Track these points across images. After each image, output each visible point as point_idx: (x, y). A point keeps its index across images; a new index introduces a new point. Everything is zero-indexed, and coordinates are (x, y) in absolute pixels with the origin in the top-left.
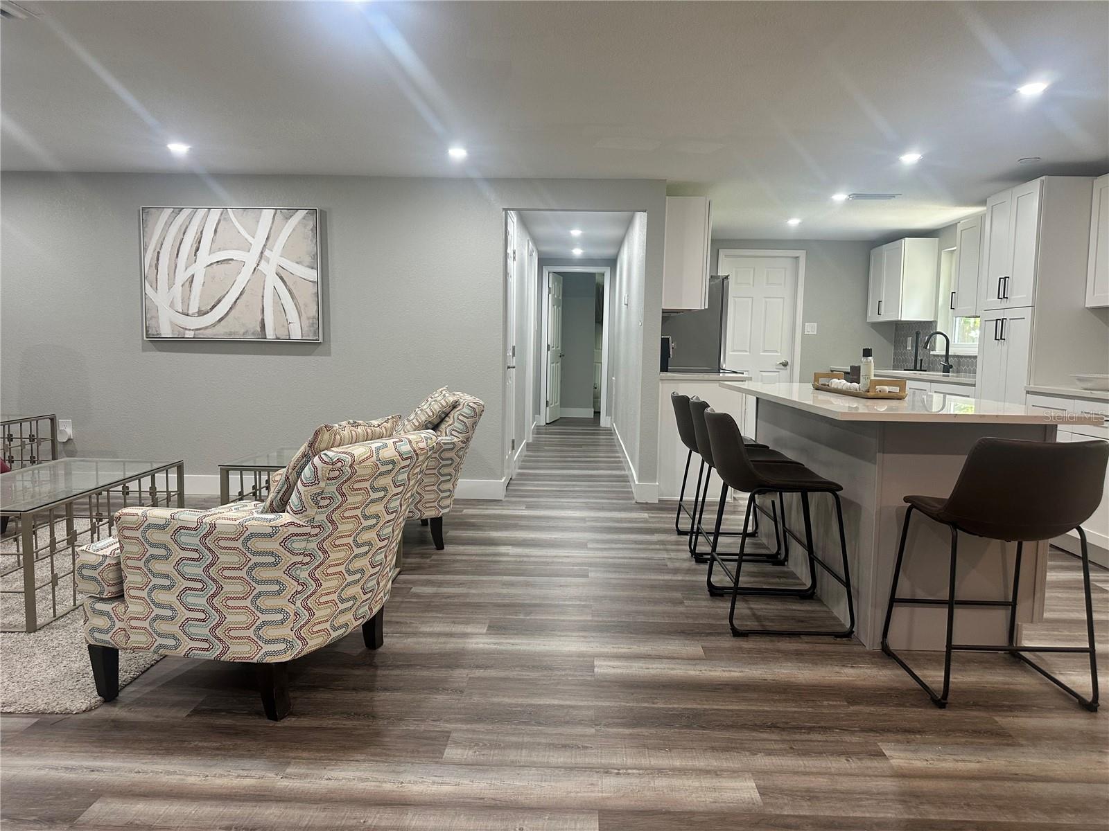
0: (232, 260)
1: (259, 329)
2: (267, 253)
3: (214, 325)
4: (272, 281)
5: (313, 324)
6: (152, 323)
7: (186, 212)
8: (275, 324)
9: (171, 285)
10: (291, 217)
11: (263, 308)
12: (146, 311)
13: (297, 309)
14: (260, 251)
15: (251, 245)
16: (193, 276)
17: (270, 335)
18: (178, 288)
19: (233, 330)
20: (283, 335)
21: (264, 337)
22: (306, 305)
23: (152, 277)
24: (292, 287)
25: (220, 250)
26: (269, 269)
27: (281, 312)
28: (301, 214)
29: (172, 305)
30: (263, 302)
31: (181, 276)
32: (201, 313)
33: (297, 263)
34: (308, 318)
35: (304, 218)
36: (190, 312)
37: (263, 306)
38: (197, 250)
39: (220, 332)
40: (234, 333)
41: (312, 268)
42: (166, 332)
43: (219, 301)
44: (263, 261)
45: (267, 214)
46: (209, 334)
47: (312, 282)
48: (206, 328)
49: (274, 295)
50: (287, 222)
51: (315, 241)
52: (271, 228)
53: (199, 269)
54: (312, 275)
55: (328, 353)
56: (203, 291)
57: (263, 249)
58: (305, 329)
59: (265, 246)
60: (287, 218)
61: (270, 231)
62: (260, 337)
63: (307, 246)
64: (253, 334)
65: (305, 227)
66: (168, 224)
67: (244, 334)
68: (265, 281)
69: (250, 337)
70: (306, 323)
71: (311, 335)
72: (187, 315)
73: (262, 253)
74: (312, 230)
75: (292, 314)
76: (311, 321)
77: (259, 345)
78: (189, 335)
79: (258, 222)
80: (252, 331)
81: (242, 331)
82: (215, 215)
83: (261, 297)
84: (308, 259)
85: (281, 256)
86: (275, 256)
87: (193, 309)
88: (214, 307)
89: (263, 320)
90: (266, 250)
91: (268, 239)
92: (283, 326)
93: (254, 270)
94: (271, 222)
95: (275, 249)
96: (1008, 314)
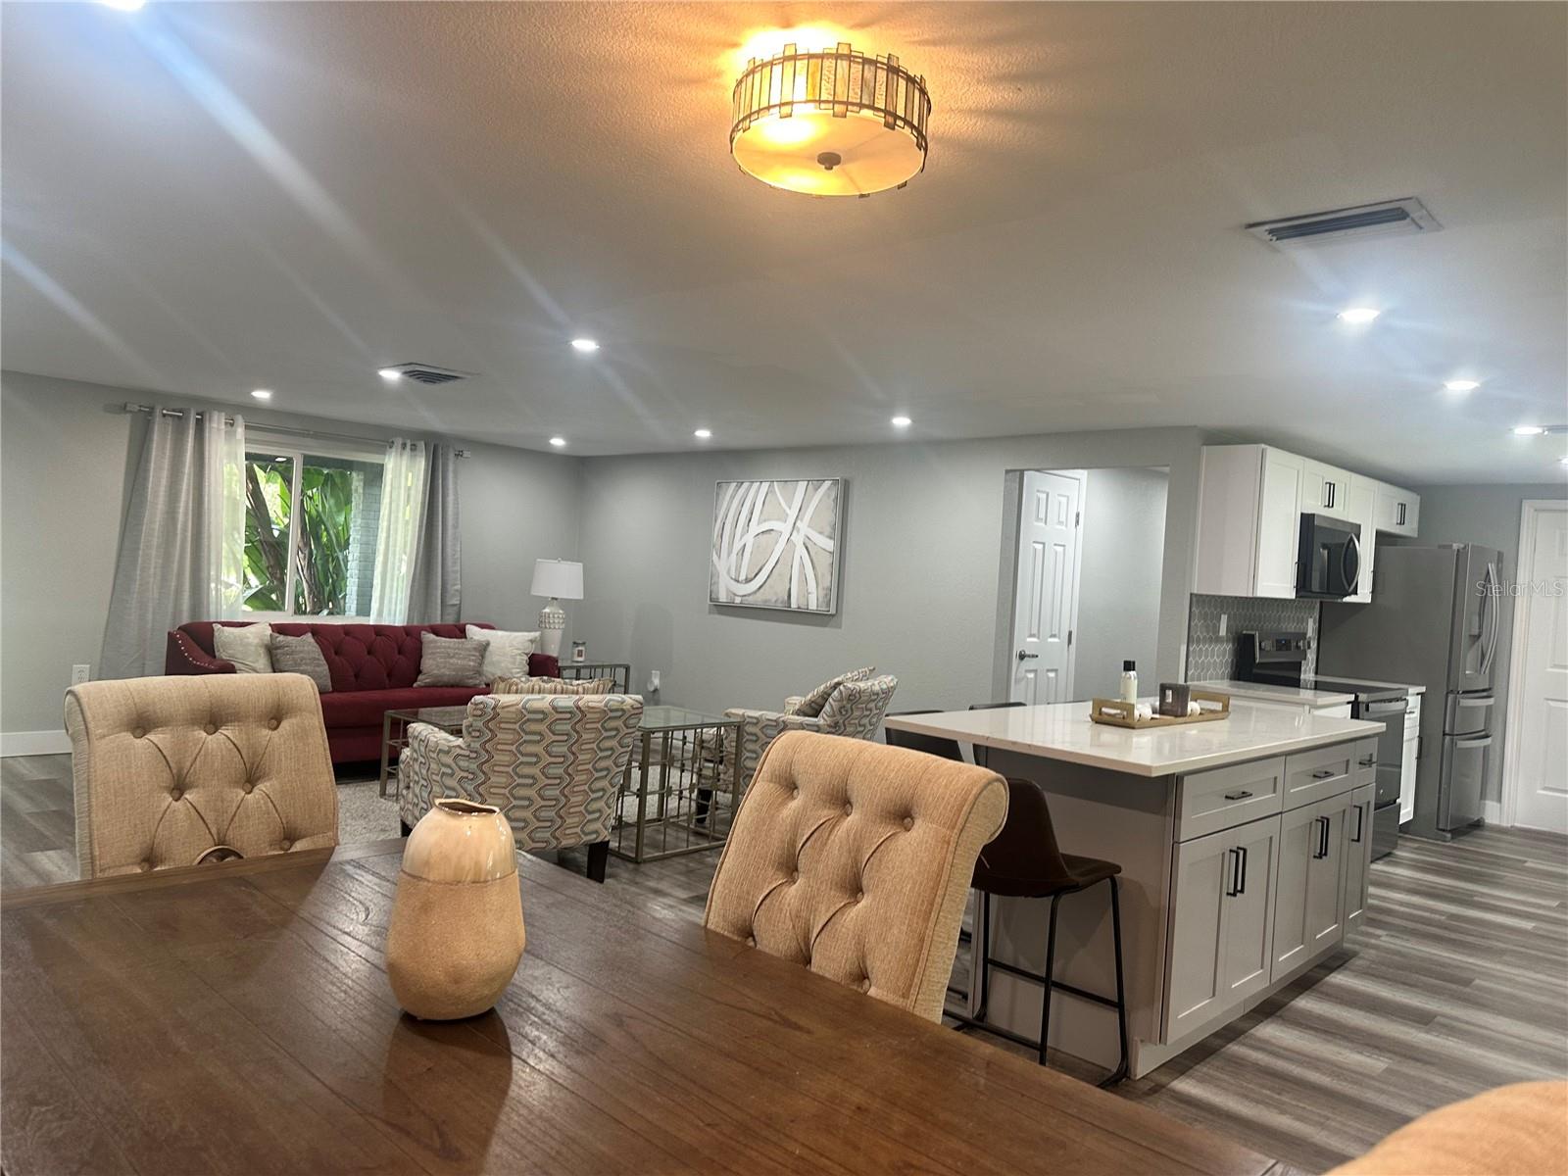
0: (772, 530)
1: (786, 598)
2: (798, 524)
3: (755, 592)
4: (801, 551)
5: (826, 595)
6: (714, 588)
7: (746, 485)
8: (798, 594)
9: (729, 553)
10: (819, 487)
11: (791, 579)
12: (712, 577)
13: (816, 579)
14: (793, 522)
15: (788, 515)
16: (745, 545)
17: (794, 606)
18: (734, 556)
19: (767, 598)
20: (803, 606)
21: (790, 606)
22: (823, 577)
23: (718, 547)
24: (814, 557)
25: (765, 521)
26: (798, 539)
27: (803, 582)
28: (827, 484)
29: (728, 573)
30: (791, 573)
31: (737, 546)
32: (748, 581)
33: (820, 533)
34: (824, 588)
35: (829, 489)
36: (740, 580)
37: (791, 577)
38: (750, 520)
39: (757, 600)
40: (768, 601)
41: (831, 538)
42: (723, 598)
43: (760, 570)
44: (795, 533)
45: (802, 485)
46: (751, 601)
47: (829, 552)
48: (749, 595)
49: (800, 565)
50: (816, 493)
51: (835, 511)
52: (803, 500)
53: (749, 539)
54: (830, 545)
55: (839, 627)
56: (750, 560)
57: (795, 520)
58: (820, 600)
59: (797, 515)
60: (817, 489)
61: (802, 504)
62: (787, 606)
63: (829, 516)
64: (782, 602)
65: (829, 498)
66: (733, 497)
67: (776, 602)
68: (794, 551)
69: (780, 606)
70: (822, 593)
71: (824, 605)
72: (738, 581)
73: (795, 524)
74: (835, 500)
75: (812, 583)
76: (826, 592)
77: (785, 614)
78: (738, 600)
79: (795, 493)
80: (781, 600)
81: (775, 600)
82: (765, 486)
83: (790, 568)
84: (828, 530)
85: (808, 526)
86: (804, 527)
87: (742, 577)
88: (756, 575)
89: (790, 589)
90: (798, 521)
91: (800, 510)
92: (804, 596)
93: (788, 540)
94: (804, 493)
95: (805, 520)
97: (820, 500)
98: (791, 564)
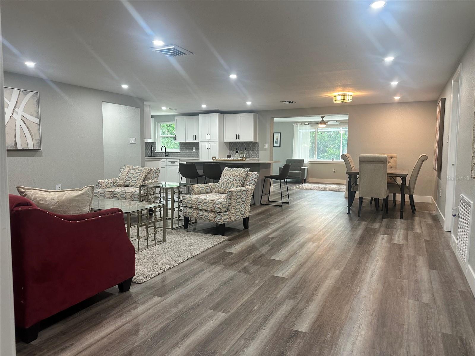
1: (14, 145)
2: (16, 109)
4: (19, 122)
5: (38, 142)
8: (21, 143)
10: (27, 94)
11: (16, 135)
13: (31, 136)
14: (13, 108)
15: (9, 105)
17: (19, 148)
20: (25, 148)
21: (16, 148)
22: (35, 134)
24: (28, 126)
26: (17, 117)
27: (24, 137)
28: (31, 94)
30: (15, 132)
33: (31, 115)
34: (36, 140)
35: (33, 96)
37: (15, 134)
41: (37, 118)
44: (14, 114)
45: (16, 92)
47: (37, 124)
49: (21, 129)
50: (25, 96)
51: (38, 106)
54: (37, 121)
55: (41, 155)
57: (14, 108)
58: (35, 145)
59: (15, 106)
60: (26, 95)
61: (17, 99)
62: (15, 149)
63: (35, 108)
64: (11, 147)
65: (34, 99)
68: (16, 122)
69: (10, 149)
70: (35, 142)
71: (38, 147)
74: (36, 101)
75: (29, 138)
76: (37, 141)
77: (14, 152)
79: (12, 94)
83: (14, 130)
84: (35, 114)
85: (23, 112)
86: (20, 111)
89: (15, 141)
90: (16, 108)
91: (17, 103)
92: (25, 143)
93: (11, 117)
94: (18, 95)
95: (20, 108)
96: (210, 143)
97: (28, 100)
98: (14, 129)
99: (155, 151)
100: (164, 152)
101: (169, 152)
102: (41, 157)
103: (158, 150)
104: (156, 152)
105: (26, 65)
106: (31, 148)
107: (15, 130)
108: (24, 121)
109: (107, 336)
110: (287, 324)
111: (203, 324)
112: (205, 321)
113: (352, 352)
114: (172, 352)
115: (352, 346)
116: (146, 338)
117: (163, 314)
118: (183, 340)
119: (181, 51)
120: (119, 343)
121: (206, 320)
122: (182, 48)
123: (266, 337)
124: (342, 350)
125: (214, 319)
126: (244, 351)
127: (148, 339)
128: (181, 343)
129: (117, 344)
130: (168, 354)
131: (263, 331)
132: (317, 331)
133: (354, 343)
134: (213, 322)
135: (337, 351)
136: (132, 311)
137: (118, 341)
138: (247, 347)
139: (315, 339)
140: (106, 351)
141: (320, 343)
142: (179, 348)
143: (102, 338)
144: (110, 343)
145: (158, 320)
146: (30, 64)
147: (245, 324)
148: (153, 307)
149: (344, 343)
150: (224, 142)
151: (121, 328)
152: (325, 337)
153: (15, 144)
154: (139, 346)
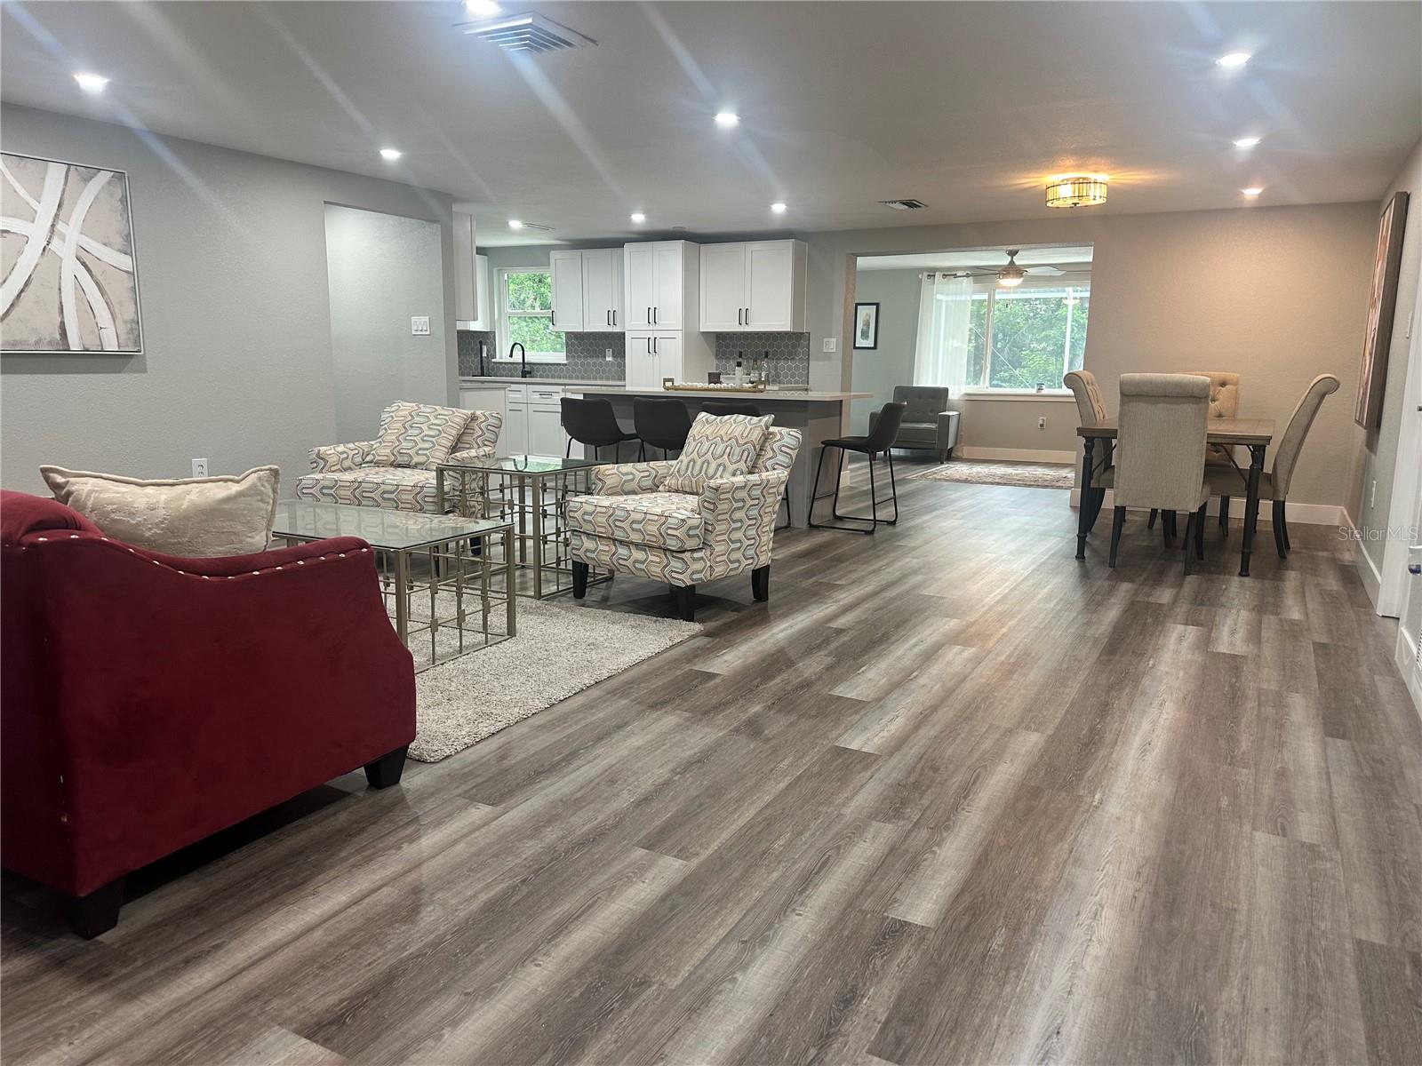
0: (8, 232)
1: (58, 337)
2: (60, 226)
4: (71, 268)
5: (132, 330)
8: (80, 329)
10: (91, 179)
11: (62, 306)
13: (109, 309)
14: (50, 223)
15: (36, 212)
19: (17, 338)
20: (93, 346)
21: (66, 348)
22: (120, 303)
24: (100, 278)
26: (65, 250)
27: (87, 312)
28: (104, 177)
30: (60, 297)
33: (105, 245)
34: (125, 321)
35: (109, 183)
37: (61, 303)
40: (21, 343)
41: (124, 253)
44: (55, 240)
45: (57, 170)
47: (127, 272)
49: (76, 288)
50: (86, 185)
51: (126, 216)
52: (64, 191)
54: (126, 262)
55: (144, 370)
57: (54, 220)
58: (123, 337)
59: (56, 216)
60: (87, 180)
61: (62, 195)
62: (61, 348)
63: (117, 223)
64: (50, 343)
65: (112, 195)
67: (37, 343)
68: (60, 268)
69: (45, 348)
70: (123, 329)
71: (130, 344)
73: (53, 226)
74: (120, 200)
75: (103, 316)
76: (129, 326)
77: (60, 359)
79: (44, 179)
80: (48, 339)
81: (33, 339)
83: (57, 291)
84: (118, 241)
85: (81, 233)
86: (72, 231)
89: (62, 323)
90: (60, 222)
91: (60, 206)
92: (93, 332)
93: (44, 249)
94: (63, 182)
95: (72, 221)
96: (657, 334)
97: (96, 198)
98: (57, 287)
99: (493, 360)
100: (520, 363)
101: (534, 364)
102: (144, 375)
103: (502, 355)
104: (495, 363)
105: (78, 83)
106: (111, 345)
107: (60, 289)
108: (84, 264)
109: (325, 921)
110: (869, 900)
111: (615, 892)
112: (622, 882)
113: (1070, 993)
114: (516, 977)
115: (1069, 974)
116: (440, 932)
117: (495, 859)
118: (550, 941)
119: (557, 35)
120: (357, 946)
121: (626, 879)
122: (558, 24)
123: (805, 937)
124: (1037, 988)
125: (649, 876)
126: (734, 980)
127: (445, 934)
128: (544, 951)
129: (352, 948)
130: (503, 982)
131: (797, 918)
132: (963, 925)
133: (1076, 966)
134: (645, 885)
135: (1023, 987)
136: (405, 846)
137: (354, 941)
138: (744, 968)
139: (954, 948)
140: (318, 969)
141: (972, 962)
142: (539, 965)
143: (310, 930)
144: (332, 945)
145: (478, 876)
146: (92, 83)
147: (741, 895)
148: (466, 835)
149: (1045, 964)
150: (703, 333)
151: (366, 901)
152: (988, 942)
153: (60, 334)
154: (418, 956)
